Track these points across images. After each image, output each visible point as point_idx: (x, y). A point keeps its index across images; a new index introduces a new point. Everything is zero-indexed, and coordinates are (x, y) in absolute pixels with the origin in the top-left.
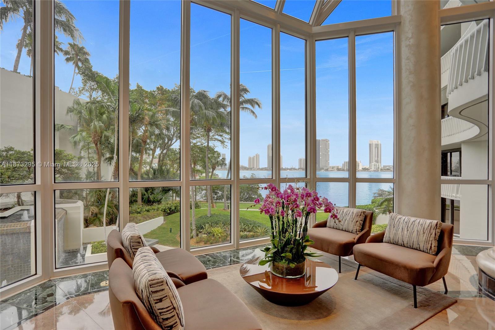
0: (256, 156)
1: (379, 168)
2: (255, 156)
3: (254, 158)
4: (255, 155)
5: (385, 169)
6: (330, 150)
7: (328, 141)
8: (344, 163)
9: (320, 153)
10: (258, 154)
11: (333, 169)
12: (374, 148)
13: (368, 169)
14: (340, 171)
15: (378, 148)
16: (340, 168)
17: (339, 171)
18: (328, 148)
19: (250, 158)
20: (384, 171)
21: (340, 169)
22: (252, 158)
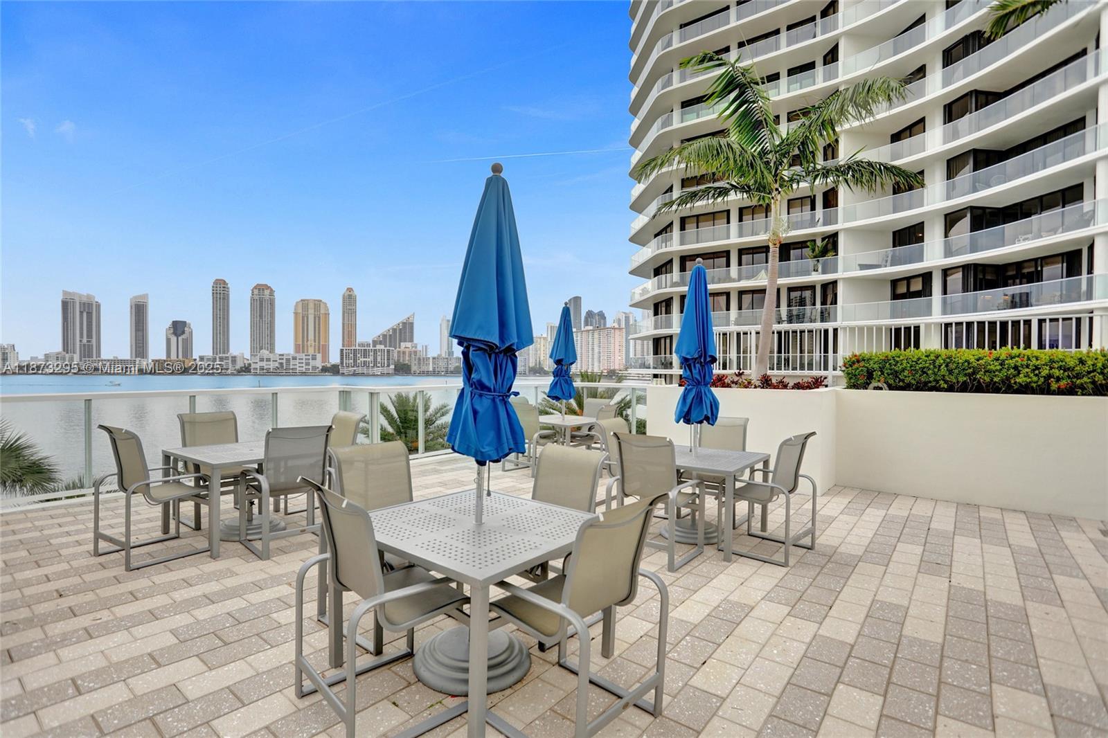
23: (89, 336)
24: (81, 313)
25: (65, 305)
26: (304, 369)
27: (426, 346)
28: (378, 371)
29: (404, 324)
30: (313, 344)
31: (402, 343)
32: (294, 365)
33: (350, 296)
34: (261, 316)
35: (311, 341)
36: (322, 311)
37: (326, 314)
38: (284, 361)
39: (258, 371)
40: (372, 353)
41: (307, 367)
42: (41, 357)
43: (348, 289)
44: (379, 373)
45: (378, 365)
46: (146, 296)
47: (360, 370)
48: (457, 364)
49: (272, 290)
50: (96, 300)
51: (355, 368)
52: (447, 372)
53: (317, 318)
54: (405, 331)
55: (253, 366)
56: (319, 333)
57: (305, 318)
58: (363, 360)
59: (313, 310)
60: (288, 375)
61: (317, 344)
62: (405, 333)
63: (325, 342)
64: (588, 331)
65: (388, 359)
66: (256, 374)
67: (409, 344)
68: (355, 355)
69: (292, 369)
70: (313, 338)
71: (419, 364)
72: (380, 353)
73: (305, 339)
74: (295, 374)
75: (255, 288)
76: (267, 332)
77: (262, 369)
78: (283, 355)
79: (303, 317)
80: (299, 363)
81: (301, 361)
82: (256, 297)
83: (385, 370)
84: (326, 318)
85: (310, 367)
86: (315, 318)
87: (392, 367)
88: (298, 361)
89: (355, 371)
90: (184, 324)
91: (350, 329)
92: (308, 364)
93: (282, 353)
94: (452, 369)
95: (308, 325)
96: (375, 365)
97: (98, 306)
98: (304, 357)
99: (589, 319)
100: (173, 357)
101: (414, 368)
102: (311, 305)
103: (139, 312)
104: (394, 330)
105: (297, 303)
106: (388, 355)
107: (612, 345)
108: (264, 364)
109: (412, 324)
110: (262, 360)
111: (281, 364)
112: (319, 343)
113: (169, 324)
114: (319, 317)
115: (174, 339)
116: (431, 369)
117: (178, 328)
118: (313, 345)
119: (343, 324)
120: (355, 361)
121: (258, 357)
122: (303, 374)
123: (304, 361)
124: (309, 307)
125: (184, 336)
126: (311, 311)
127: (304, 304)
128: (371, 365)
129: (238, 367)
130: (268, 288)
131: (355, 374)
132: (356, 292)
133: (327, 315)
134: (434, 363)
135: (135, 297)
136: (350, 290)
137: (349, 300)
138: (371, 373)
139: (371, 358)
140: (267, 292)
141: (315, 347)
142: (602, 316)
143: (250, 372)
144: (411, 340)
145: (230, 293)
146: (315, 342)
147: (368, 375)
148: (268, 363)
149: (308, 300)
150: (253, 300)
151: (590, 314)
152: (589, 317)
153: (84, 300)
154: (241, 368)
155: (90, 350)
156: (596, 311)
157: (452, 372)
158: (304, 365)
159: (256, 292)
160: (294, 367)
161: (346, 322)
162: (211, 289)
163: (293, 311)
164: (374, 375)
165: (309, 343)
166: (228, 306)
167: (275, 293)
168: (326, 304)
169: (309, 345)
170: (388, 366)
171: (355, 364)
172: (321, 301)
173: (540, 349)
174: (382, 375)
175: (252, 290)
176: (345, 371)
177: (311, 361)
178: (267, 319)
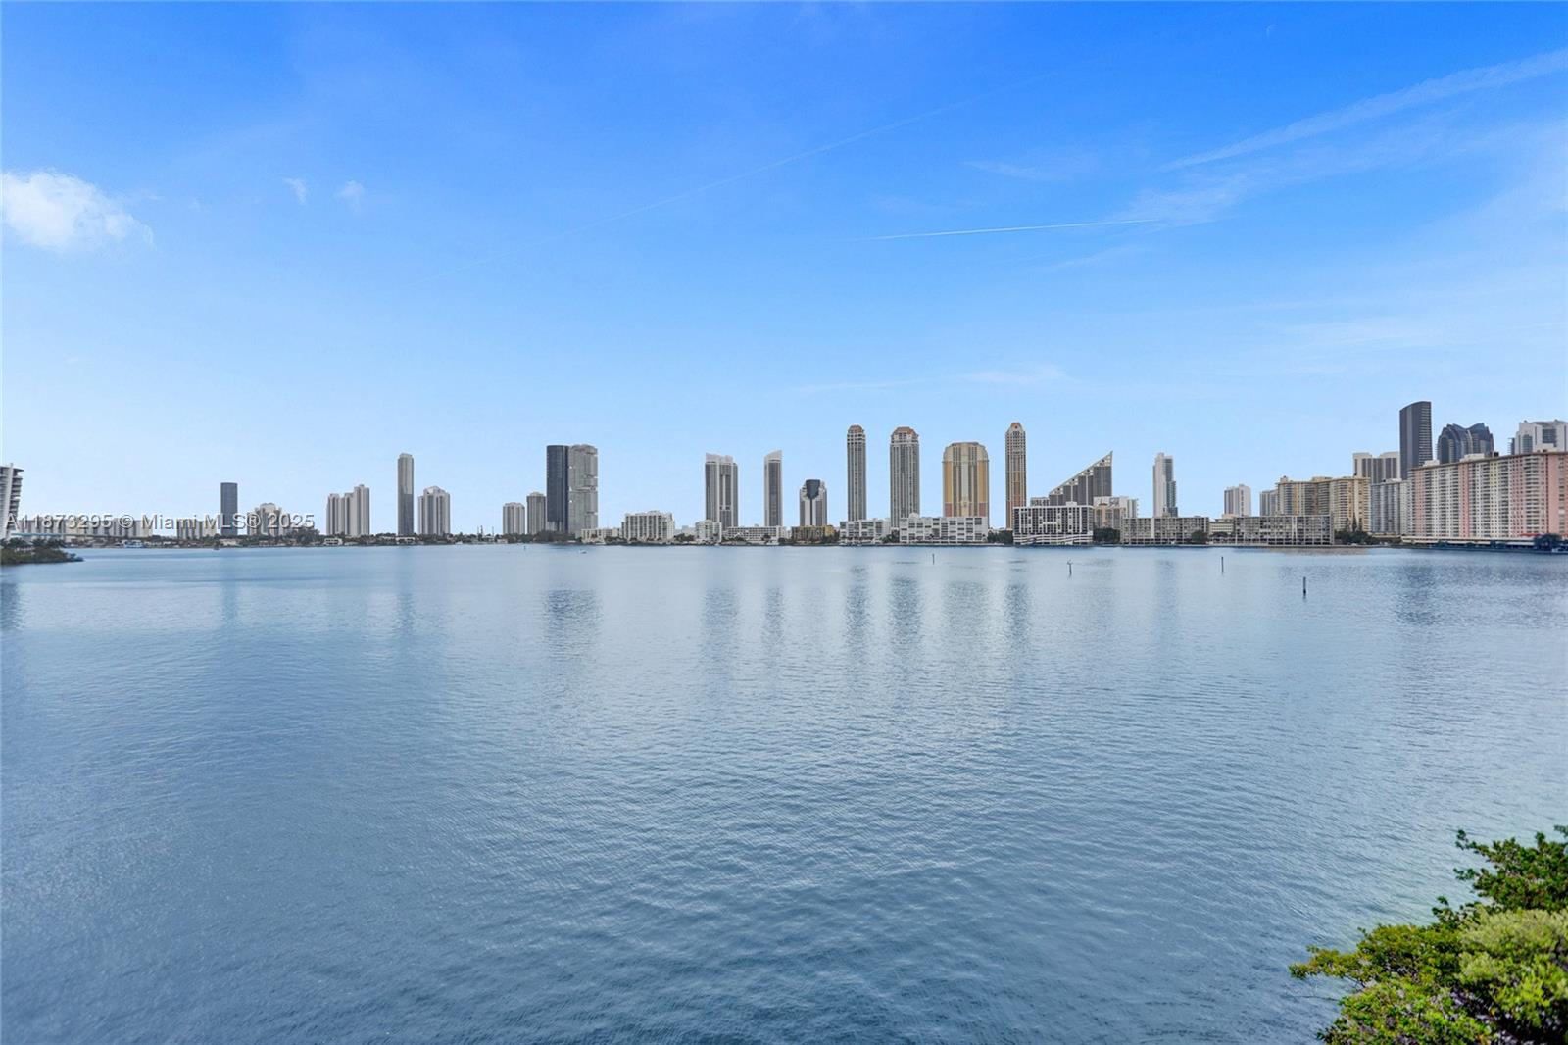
0: (355, 495)
1: (717, 535)
2: (351, 495)
3: (348, 500)
4: (352, 491)
5: (732, 540)
6: (600, 478)
7: (592, 451)
8: (624, 521)
9: (571, 490)
10: (366, 486)
11: (597, 539)
12: (718, 478)
13: (691, 538)
14: (615, 544)
15: (728, 477)
16: (615, 535)
17: (612, 544)
18: (592, 473)
19: (333, 501)
20: (731, 545)
21: (616, 539)
22: (343, 499)
23: (728, 502)
24: (721, 476)
25: (708, 468)
26: (965, 537)
27: (1134, 502)
28: (1069, 540)
29: (1096, 469)
30: (968, 502)
31: (1095, 499)
32: (952, 532)
33: (1017, 434)
34: (902, 469)
35: (965, 500)
36: (980, 457)
37: (984, 461)
38: (939, 527)
39: (908, 541)
40: (1060, 514)
41: (969, 535)
42: (692, 526)
43: (1013, 424)
44: (1071, 543)
45: (1069, 531)
46: (779, 453)
47: (1042, 538)
48: (1198, 529)
49: (915, 434)
50: (734, 461)
51: (1035, 536)
52: (1179, 540)
53: (972, 467)
54: (1098, 478)
55: (902, 534)
56: (976, 486)
57: (957, 467)
58: (1046, 523)
59: (967, 457)
60: (945, 545)
61: (973, 502)
62: (1098, 482)
63: (984, 500)
64: (1474, 463)
65: (1084, 522)
66: (905, 545)
67: (1106, 500)
68: (1035, 518)
69: (950, 538)
70: (967, 495)
71: (1133, 528)
72: (1071, 514)
73: (958, 496)
74: (953, 545)
75: (895, 433)
76: (910, 489)
77: (912, 537)
78: (938, 519)
79: (954, 467)
80: (959, 529)
81: (961, 527)
82: (896, 445)
83: (1080, 539)
84: (984, 467)
85: (973, 535)
86: (970, 467)
87: (1090, 533)
88: (957, 526)
89: (1035, 539)
90: (818, 483)
91: (1017, 481)
92: (970, 531)
93: (936, 516)
94: (1189, 536)
95: (960, 478)
96: (1065, 531)
97: (736, 468)
98: (965, 522)
99: (1451, 442)
100: (807, 523)
101: (1125, 535)
102: (965, 451)
103: (773, 471)
104: (1081, 479)
105: (947, 449)
106: (1084, 517)
107: (1542, 488)
108: (914, 531)
109: (1109, 469)
110: (912, 526)
111: (936, 531)
112: (976, 500)
113: (802, 484)
114: (975, 467)
115: (807, 502)
116: (1153, 536)
117: (812, 489)
118: (968, 504)
119: (1008, 474)
120: (1035, 525)
121: (908, 523)
122: (965, 544)
123: (965, 527)
124: (962, 453)
125: (818, 499)
126: (965, 459)
127: (956, 448)
128: (1058, 531)
129: (883, 536)
130: (911, 431)
131: (1035, 545)
132: (1025, 428)
133: (986, 462)
134: (1157, 527)
135: (769, 456)
136: (1016, 425)
137: (1016, 441)
138: (1058, 542)
139: (1059, 521)
140: (909, 437)
141: (970, 507)
142: (1482, 435)
143: (898, 542)
144: (1108, 493)
145: (867, 441)
146: (970, 500)
147: (1054, 546)
148: (920, 530)
149: (960, 444)
150: (892, 448)
151: (1452, 433)
152: (1451, 437)
153: (724, 462)
154: (888, 536)
155: (729, 517)
156: (1466, 424)
157: (1188, 541)
158: (965, 532)
159: (897, 438)
160: (953, 535)
161: (1012, 471)
162: (846, 438)
163: (942, 460)
164: (1063, 546)
165: (962, 502)
166: (865, 459)
167: (919, 439)
168: (983, 447)
169: (963, 505)
170: (1085, 532)
171: (1036, 531)
172: (977, 444)
173: (1352, 501)
174: (1076, 546)
175: (892, 436)
176: (1020, 539)
177: (974, 526)
178: (909, 473)
